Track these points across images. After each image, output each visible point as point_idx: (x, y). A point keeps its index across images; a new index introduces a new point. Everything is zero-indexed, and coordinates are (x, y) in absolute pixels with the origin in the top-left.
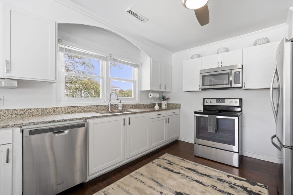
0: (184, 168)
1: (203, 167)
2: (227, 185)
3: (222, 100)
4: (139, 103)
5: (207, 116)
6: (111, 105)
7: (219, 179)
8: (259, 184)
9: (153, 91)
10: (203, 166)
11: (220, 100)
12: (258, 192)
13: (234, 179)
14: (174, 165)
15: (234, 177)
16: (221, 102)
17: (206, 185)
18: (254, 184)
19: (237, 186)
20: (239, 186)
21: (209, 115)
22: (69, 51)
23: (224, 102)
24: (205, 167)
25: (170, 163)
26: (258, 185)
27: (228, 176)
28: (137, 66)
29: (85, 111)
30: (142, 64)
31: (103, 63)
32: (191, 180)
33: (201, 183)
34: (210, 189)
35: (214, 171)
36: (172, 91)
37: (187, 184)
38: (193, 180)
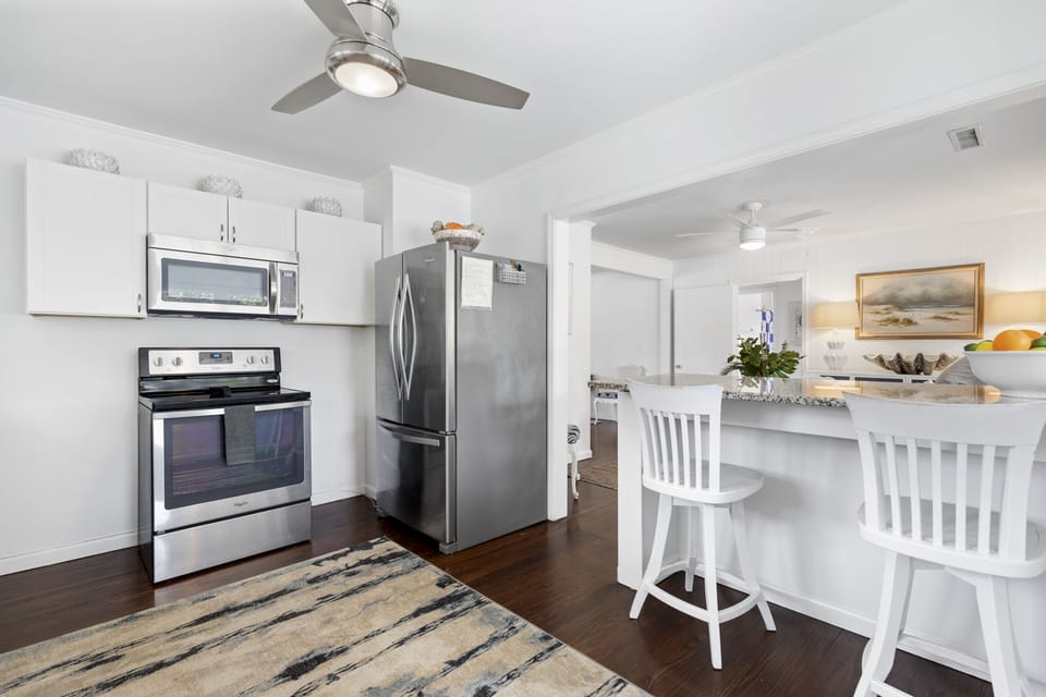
0: (188, 629)
1: (236, 587)
2: (341, 578)
3: (220, 354)
5: (221, 411)
7: (311, 582)
8: (372, 541)
10: (231, 585)
11: (212, 356)
12: (388, 553)
13: (333, 561)
14: (128, 651)
15: (328, 559)
16: (217, 362)
17: (310, 608)
18: (369, 547)
19: (354, 566)
20: (357, 565)
21: (229, 408)
23: (229, 359)
24: (243, 584)
25: (98, 661)
26: (375, 543)
27: (317, 563)
32: (264, 630)
33: (294, 615)
34: (327, 607)
35: (275, 575)
37: (271, 643)
38: (266, 626)
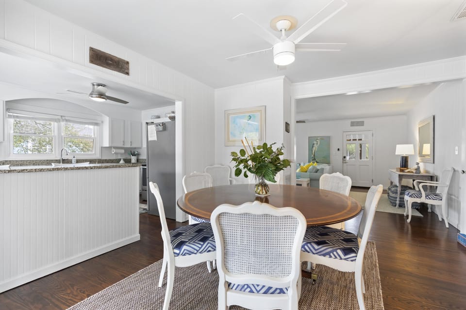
4: (100, 158)
6: (62, 159)
9: (115, 148)
22: (17, 117)
28: (96, 124)
29: (34, 164)
30: (102, 122)
31: (55, 125)
36: (142, 146)
